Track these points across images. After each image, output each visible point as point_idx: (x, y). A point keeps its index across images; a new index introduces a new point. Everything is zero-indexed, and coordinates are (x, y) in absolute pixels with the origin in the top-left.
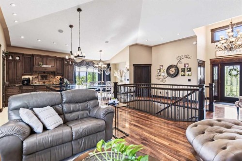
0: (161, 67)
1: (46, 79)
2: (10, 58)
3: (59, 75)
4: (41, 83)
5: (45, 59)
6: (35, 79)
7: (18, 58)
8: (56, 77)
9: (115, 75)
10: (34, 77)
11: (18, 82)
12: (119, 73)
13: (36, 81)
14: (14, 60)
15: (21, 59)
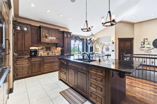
0: (146, 40)
1: (49, 51)
2: (19, 28)
3: (59, 47)
4: (46, 54)
5: (51, 31)
6: (41, 50)
7: (25, 29)
8: (57, 49)
9: (97, 47)
10: (40, 48)
11: (26, 53)
12: (101, 45)
13: (41, 53)
14: (22, 30)
15: (29, 30)
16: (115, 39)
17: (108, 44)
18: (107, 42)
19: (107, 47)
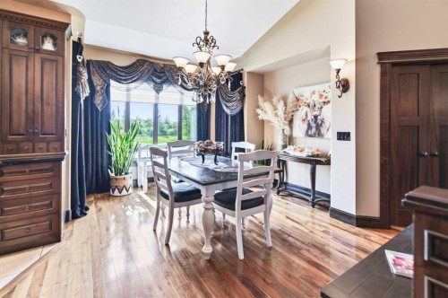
12: (281, 106)
16: (359, 61)
17: (316, 98)
18: (312, 88)
19: (310, 117)
